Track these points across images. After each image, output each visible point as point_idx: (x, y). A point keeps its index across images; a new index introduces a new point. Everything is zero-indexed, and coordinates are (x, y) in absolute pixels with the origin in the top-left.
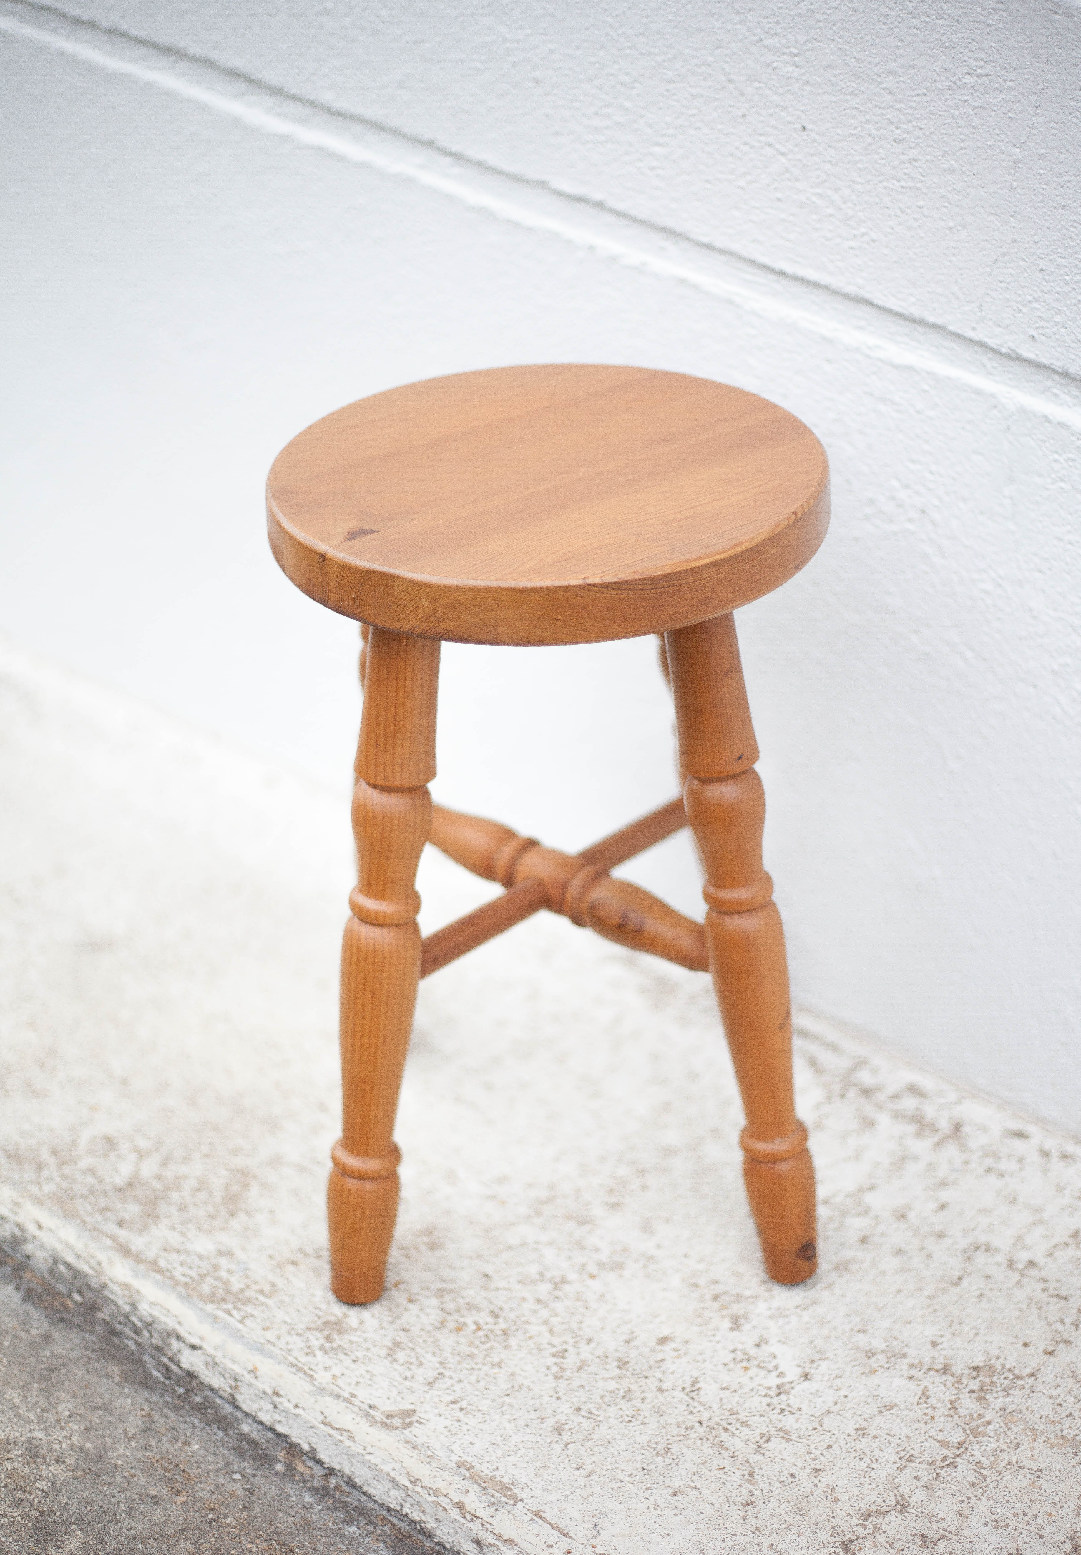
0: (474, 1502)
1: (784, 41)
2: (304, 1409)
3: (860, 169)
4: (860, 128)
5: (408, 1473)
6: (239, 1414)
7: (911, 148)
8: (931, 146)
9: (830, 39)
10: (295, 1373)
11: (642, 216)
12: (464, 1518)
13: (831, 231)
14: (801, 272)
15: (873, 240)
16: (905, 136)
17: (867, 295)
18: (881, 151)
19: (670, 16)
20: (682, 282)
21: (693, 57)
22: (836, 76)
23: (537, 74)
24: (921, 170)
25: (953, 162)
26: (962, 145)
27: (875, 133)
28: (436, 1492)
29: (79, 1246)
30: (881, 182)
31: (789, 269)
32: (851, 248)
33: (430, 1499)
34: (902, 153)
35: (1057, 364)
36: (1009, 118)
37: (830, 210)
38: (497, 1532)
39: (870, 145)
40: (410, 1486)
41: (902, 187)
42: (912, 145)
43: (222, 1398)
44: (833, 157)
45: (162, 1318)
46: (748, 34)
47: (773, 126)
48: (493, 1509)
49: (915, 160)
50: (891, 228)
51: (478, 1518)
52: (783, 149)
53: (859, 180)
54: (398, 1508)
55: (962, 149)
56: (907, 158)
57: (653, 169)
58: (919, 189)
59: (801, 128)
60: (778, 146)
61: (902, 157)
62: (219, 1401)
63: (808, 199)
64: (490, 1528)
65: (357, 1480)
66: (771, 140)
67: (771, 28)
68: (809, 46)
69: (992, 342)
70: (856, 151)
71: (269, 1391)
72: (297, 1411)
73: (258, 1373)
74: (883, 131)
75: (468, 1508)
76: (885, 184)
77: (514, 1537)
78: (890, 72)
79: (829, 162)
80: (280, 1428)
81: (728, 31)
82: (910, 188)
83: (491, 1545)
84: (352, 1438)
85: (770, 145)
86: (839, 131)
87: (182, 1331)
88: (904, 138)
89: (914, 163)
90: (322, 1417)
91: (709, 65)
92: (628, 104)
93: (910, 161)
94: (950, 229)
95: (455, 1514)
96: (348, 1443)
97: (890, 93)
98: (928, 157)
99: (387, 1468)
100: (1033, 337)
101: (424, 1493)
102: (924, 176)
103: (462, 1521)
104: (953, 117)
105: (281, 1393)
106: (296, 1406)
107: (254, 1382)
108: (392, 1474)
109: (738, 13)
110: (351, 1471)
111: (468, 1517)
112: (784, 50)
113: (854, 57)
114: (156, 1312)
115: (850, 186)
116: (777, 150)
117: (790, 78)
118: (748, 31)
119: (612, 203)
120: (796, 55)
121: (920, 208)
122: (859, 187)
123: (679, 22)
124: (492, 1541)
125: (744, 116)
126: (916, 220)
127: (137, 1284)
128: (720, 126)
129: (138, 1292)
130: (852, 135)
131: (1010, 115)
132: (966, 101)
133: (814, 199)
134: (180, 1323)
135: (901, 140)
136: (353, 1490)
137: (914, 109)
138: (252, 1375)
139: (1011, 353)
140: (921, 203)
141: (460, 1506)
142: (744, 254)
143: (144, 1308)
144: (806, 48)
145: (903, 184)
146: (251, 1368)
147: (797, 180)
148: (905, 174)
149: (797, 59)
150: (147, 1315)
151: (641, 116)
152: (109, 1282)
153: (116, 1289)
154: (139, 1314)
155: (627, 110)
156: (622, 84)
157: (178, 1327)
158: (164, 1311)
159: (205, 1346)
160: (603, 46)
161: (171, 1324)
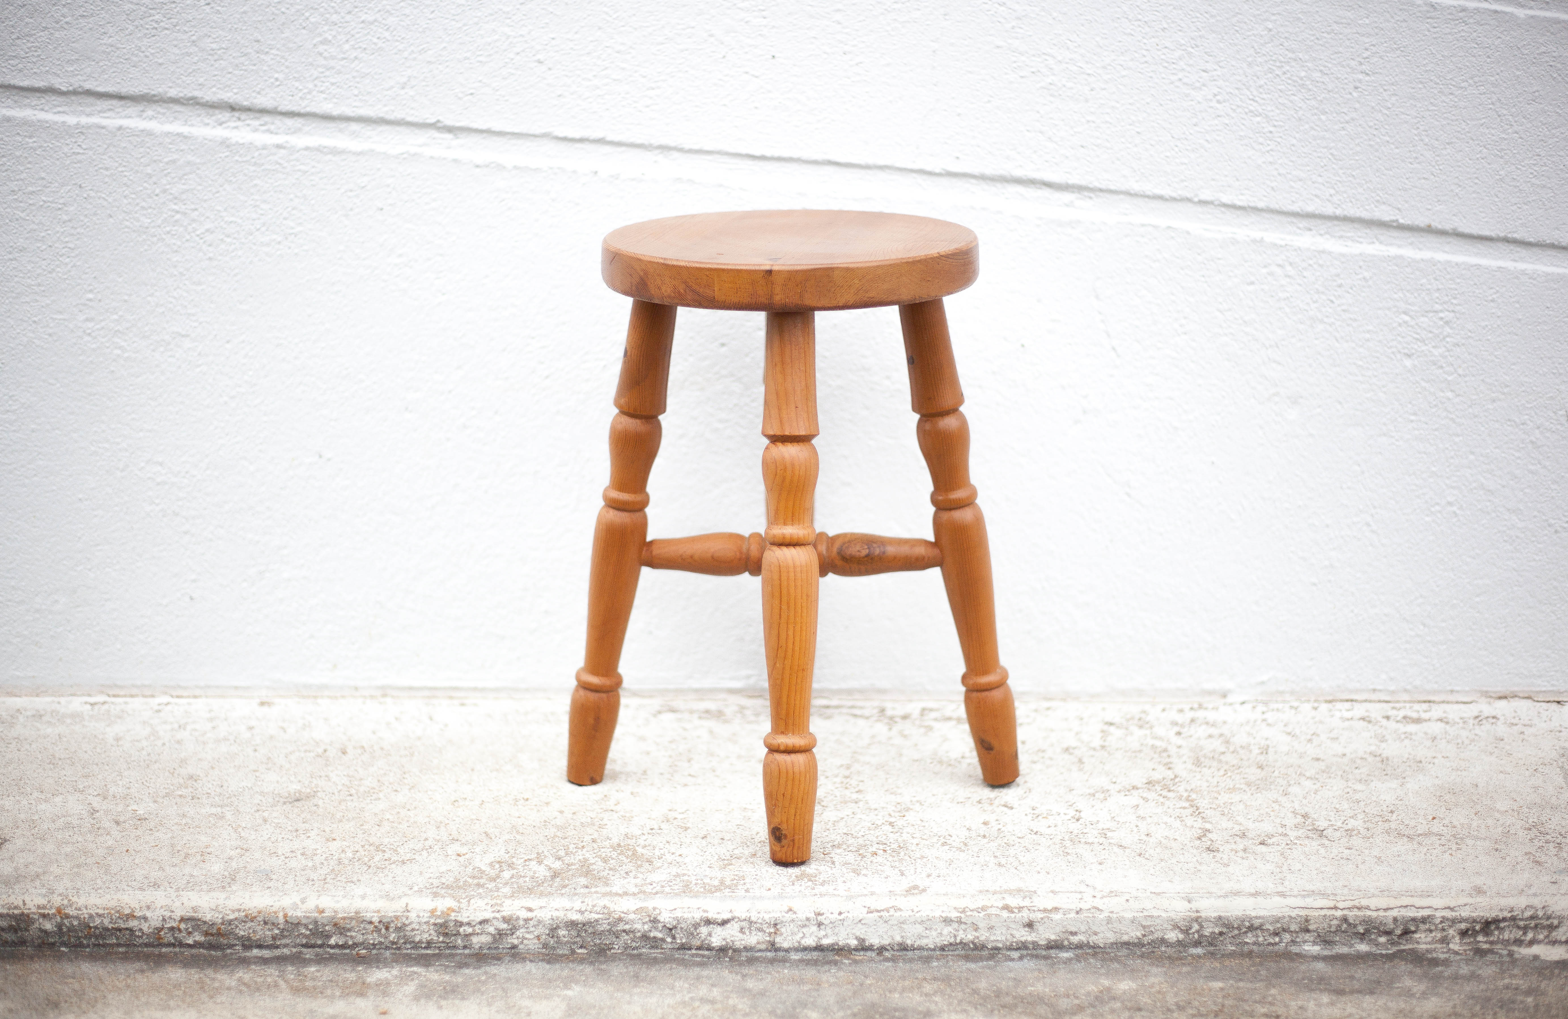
0: (1013, 902)
2: (848, 912)
4: (817, 50)
5: (955, 908)
6: (781, 954)
7: (857, 55)
8: (872, 52)
11: (639, 141)
12: (1013, 912)
13: (800, 121)
14: (776, 154)
15: (833, 121)
17: (833, 158)
18: (834, 61)
20: (680, 179)
21: (679, 24)
22: (796, 19)
23: (539, 57)
24: (866, 68)
25: (889, 59)
26: (895, 47)
27: (829, 51)
28: (983, 909)
29: (578, 905)
30: (836, 81)
31: (768, 153)
32: (817, 129)
33: (981, 915)
34: (851, 60)
35: (976, 171)
37: (798, 107)
38: (1041, 908)
39: (826, 59)
40: (963, 915)
41: (853, 81)
43: (760, 951)
44: (797, 72)
45: (686, 916)
47: (748, 60)
48: (1028, 899)
49: (861, 63)
50: (847, 109)
51: (1022, 908)
52: (757, 74)
53: (819, 83)
54: (952, 940)
56: (855, 62)
57: (647, 106)
58: (866, 81)
59: (771, 57)
60: (753, 73)
61: (851, 63)
63: (780, 103)
64: (1036, 909)
65: (909, 942)
66: (747, 69)
69: (928, 168)
70: (815, 65)
71: (812, 915)
72: (845, 916)
73: (795, 909)
74: (835, 48)
75: (1013, 906)
76: (840, 82)
77: (1055, 905)
78: (838, 10)
79: (796, 75)
80: (826, 942)
82: (858, 81)
83: (1042, 919)
84: (900, 910)
85: (747, 73)
86: (801, 54)
87: (711, 915)
88: (852, 50)
89: (861, 65)
90: (866, 910)
91: (693, 27)
92: (623, 65)
93: (857, 64)
94: (891, 102)
95: (1005, 914)
96: (898, 914)
97: (839, 23)
98: (870, 59)
99: (937, 914)
100: (958, 158)
101: (975, 913)
102: (868, 72)
103: (1013, 915)
104: (887, 31)
105: (823, 910)
106: (840, 913)
107: (794, 916)
108: (944, 915)
110: (902, 937)
111: (1016, 911)
114: (678, 914)
115: (813, 88)
116: (753, 75)
117: (760, 26)
120: (763, 10)
121: (867, 92)
122: (819, 88)
124: (1042, 916)
125: (724, 57)
127: (650, 904)
128: (704, 67)
129: (654, 909)
130: (812, 55)
131: (928, 23)
132: (895, 20)
133: (785, 102)
134: (705, 911)
135: (849, 52)
136: (905, 952)
137: (857, 30)
138: (791, 912)
139: (943, 172)
140: (868, 89)
141: (1006, 907)
142: (730, 150)
143: (666, 918)
145: (853, 79)
146: (786, 909)
147: (770, 92)
148: (854, 73)
149: (764, 13)
150: (671, 920)
151: (636, 72)
152: (623, 915)
153: (632, 916)
154: (660, 925)
155: (623, 69)
156: (618, 52)
157: (705, 915)
158: (686, 910)
159: (737, 914)
160: (600, 28)
161: (697, 916)
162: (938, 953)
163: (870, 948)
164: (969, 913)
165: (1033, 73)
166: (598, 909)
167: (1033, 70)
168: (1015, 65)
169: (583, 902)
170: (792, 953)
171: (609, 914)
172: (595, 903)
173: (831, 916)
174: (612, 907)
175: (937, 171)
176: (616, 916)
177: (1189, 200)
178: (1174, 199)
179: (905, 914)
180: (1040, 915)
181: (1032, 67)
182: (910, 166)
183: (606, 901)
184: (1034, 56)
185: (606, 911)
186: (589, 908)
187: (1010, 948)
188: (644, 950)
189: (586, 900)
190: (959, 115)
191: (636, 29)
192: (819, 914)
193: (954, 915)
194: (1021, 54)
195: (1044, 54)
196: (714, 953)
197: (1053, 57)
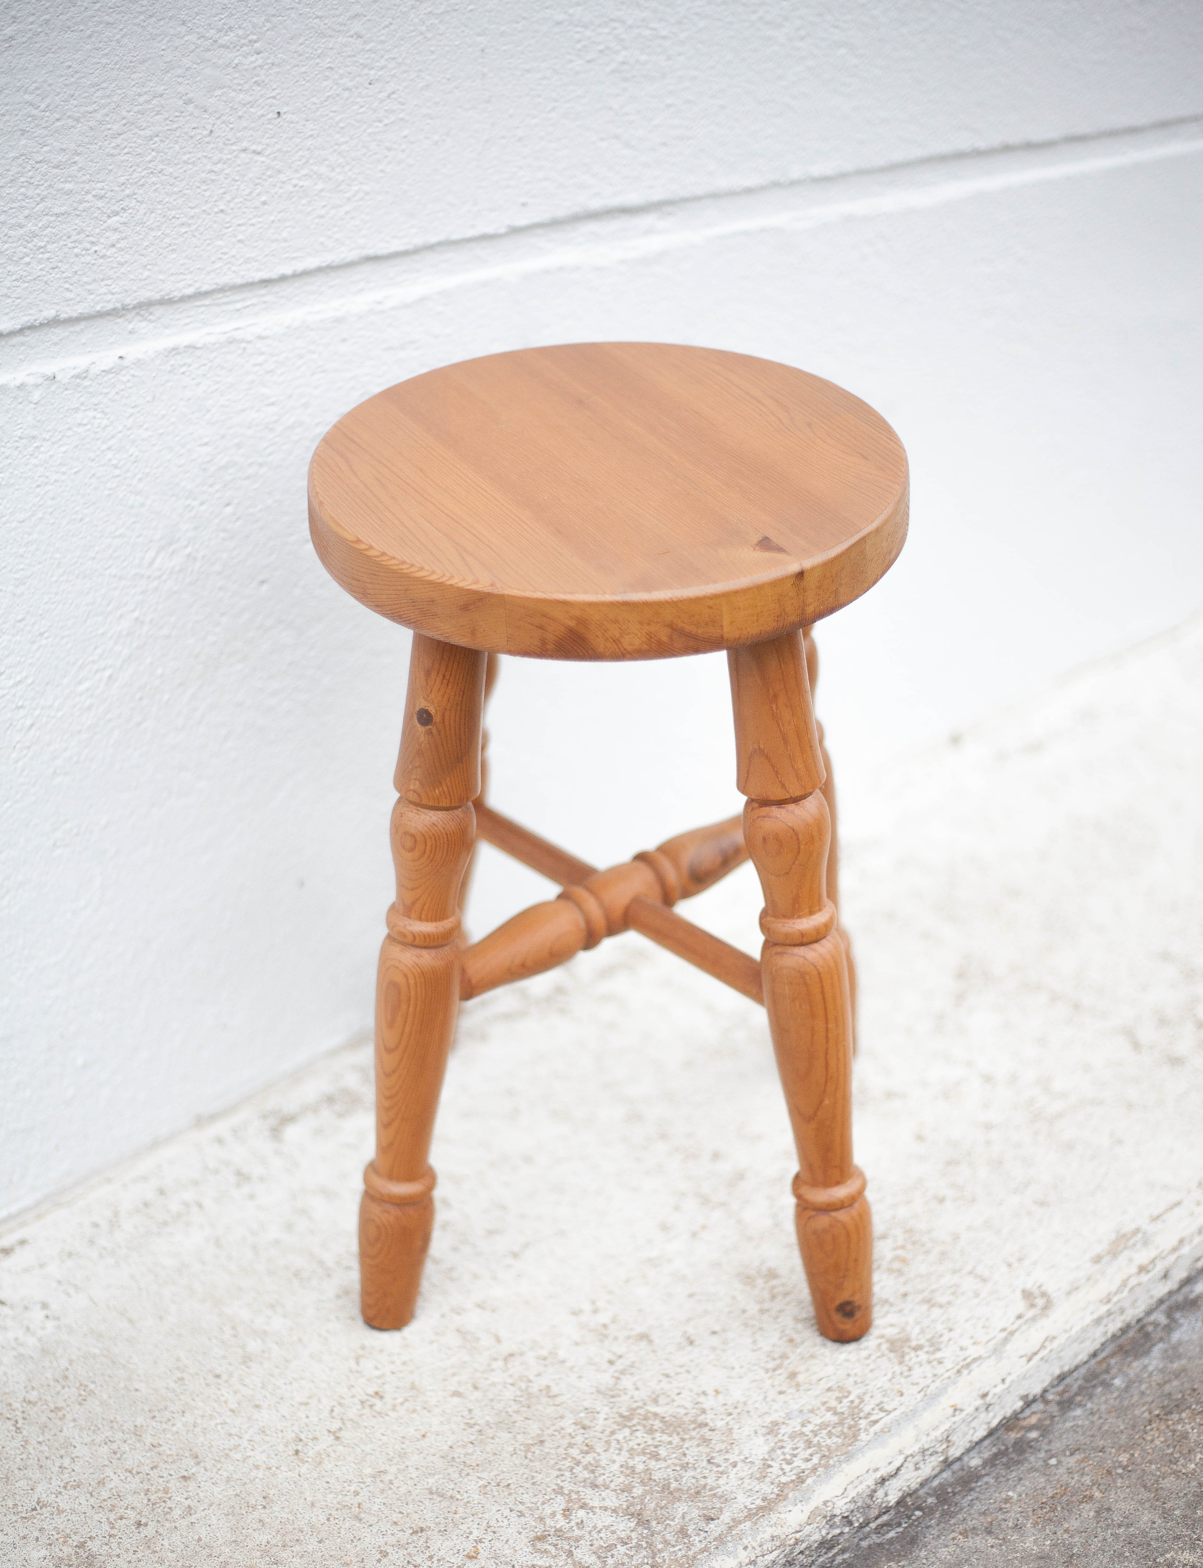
0: (1141, 1256)
1: (240, 32)
2: (1009, 1374)
3: (342, 128)
4: (335, 87)
5: (1101, 1302)
6: (956, 1466)
7: (388, 82)
8: (405, 72)
9: (288, 9)
10: (970, 1372)
12: (1150, 1270)
13: (324, 206)
14: (300, 267)
15: (367, 193)
16: (380, 73)
17: (371, 252)
18: (359, 100)
19: (104, 61)
20: (175, 351)
21: (140, 95)
22: (301, 44)
24: (400, 100)
25: (428, 78)
26: (433, 57)
27: (350, 84)
28: (1124, 1283)
30: (365, 131)
31: (287, 270)
32: (347, 213)
33: (1124, 1294)
34: (380, 92)
36: (471, 11)
37: (320, 186)
38: (1172, 1249)
39: (347, 99)
40: (1109, 1306)
41: (386, 125)
42: (388, 79)
43: (936, 1476)
44: (312, 130)
45: (860, 1489)
46: (199, 42)
47: (245, 128)
48: (1149, 1244)
49: (393, 93)
50: (382, 171)
51: (1155, 1258)
52: (259, 148)
53: (342, 140)
54: (1103, 1340)
55: (434, 60)
56: (386, 94)
57: (113, 246)
58: (402, 119)
59: (276, 115)
60: (254, 147)
61: (381, 96)
62: (936, 1483)
63: (295, 186)
64: (1166, 1252)
65: (1067, 1369)
66: (245, 144)
67: (224, 24)
68: (268, 25)
70: (334, 112)
71: (979, 1402)
72: (1008, 1381)
73: (959, 1407)
74: (358, 79)
75: (1146, 1262)
76: (369, 131)
77: (1178, 1237)
78: (356, 16)
79: (311, 136)
80: (995, 1423)
81: (177, 48)
82: (393, 123)
83: (1174, 1261)
84: (1054, 1338)
85: (244, 150)
86: (314, 100)
87: (883, 1472)
88: (380, 76)
89: (394, 96)
90: (1024, 1359)
91: (161, 96)
92: (68, 186)
93: (389, 97)
94: (436, 143)
95: (1142, 1278)
96: (1055, 1344)
97: (359, 36)
98: (405, 84)
99: (1088, 1319)
101: (1121, 1295)
102: (403, 104)
103: (1150, 1274)
104: (422, 33)
105: (986, 1391)
106: (1003, 1380)
107: (963, 1415)
108: (1095, 1317)
109: (184, 23)
110: (1060, 1367)
111: (1151, 1267)
112: (243, 41)
113: (317, 17)
114: (852, 1494)
115: (335, 150)
116: (254, 152)
117: (254, 68)
118: (199, 39)
119: (67, 312)
120: (256, 42)
121: (405, 137)
122: (343, 147)
123: (116, 64)
124: (1174, 1257)
125: (211, 133)
126: (403, 151)
127: (816, 1501)
128: (185, 158)
129: (825, 1503)
130: (329, 97)
131: (471, 7)
132: (430, 13)
133: (301, 183)
135: (377, 80)
136: (1064, 1383)
137: (383, 42)
138: (957, 1413)
140: (406, 132)
142: (239, 281)
143: (841, 1507)
144: (265, 29)
145: (386, 121)
146: (951, 1410)
147: (279, 172)
148: (386, 111)
150: (847, 1506)
151: (88, 192)
152: (798, 1535)
153: (808, 1529)
154: (837, 1520)
155: (69, 193)
156: (57, 167)
157: (878, 1475)
158: (856, 1482)
159: (908, 1452)
160: (23, 132)
161: (870, 1481)
162: (1093, 1362)
163: (1034, 1400)
164: (1115, 1299)
165: (601, 51)
166: (768, 1546)
167: (601, 47)
168: (579, 46)
169: (746, 1548)
170: (966, 1459)
171: (783, 1545)
172: (759, 1539)
173: (998, 1390)
174: (778, 1531)
175: (502, 230)
176: (792, 1542)
177: (776, 185)
178: (762, 189)
179: (1062, 1339)
180: (1172, 1258)
181: (599, 43)
182: (471, 233)
183: (766, 1531)
184: (599, 26)
185: (778, 1543)
186: (758, 1551)
187: (1149, 1312)
188: (821, 1559)
189: (745, 1541)
190: (520, 139)
191: (77, 120)
192: (984, 1396)
193: (1104, 1309)
194: (586, 27)
195: (612, 20)
196: (892, 1512)
197: (623, 22)
